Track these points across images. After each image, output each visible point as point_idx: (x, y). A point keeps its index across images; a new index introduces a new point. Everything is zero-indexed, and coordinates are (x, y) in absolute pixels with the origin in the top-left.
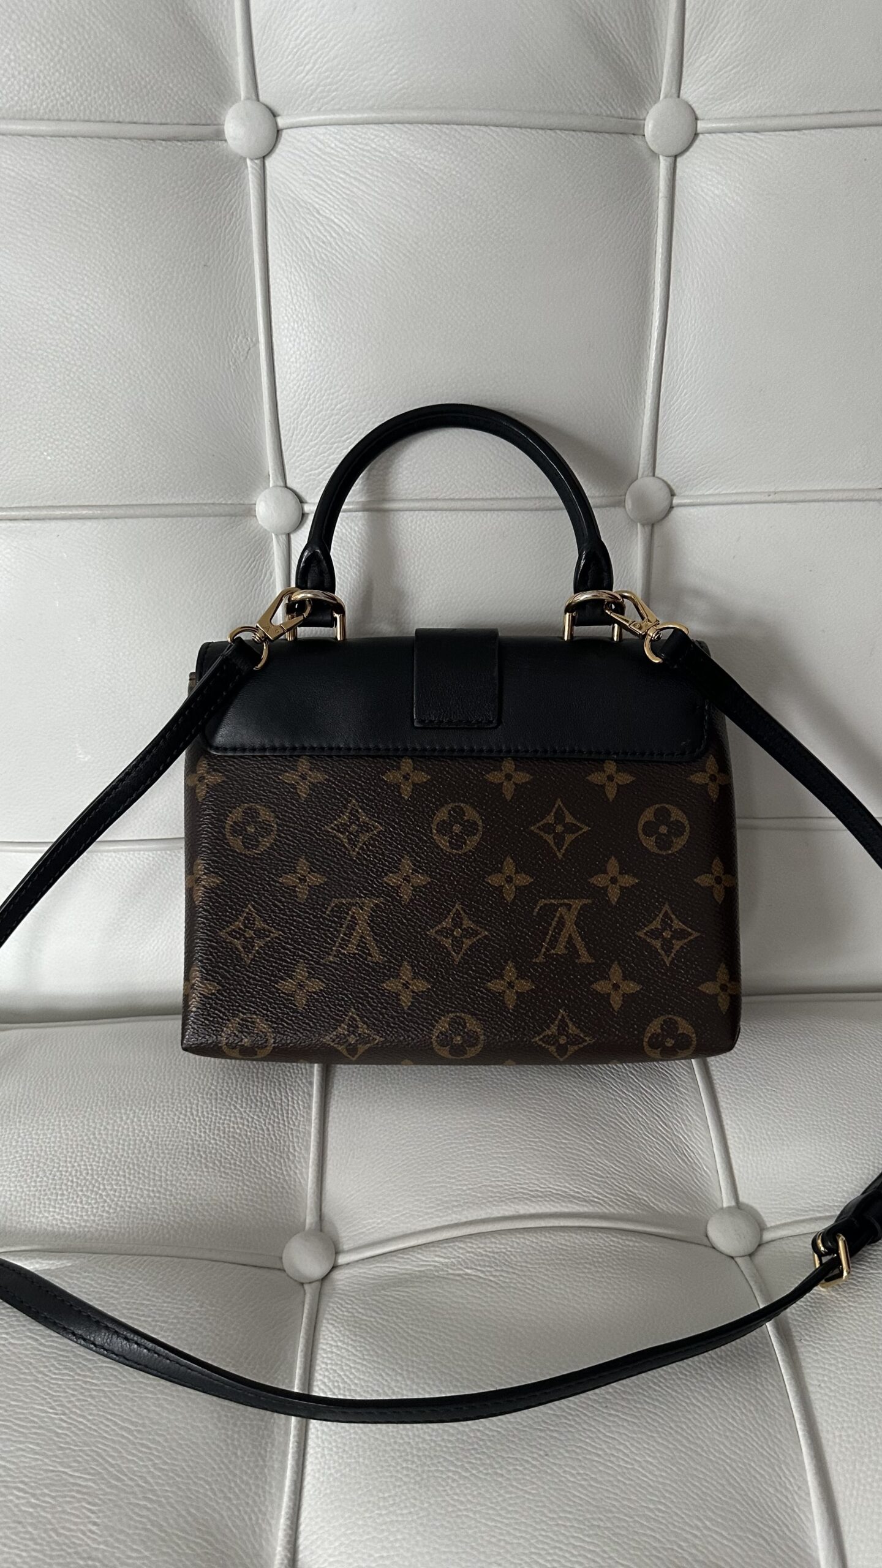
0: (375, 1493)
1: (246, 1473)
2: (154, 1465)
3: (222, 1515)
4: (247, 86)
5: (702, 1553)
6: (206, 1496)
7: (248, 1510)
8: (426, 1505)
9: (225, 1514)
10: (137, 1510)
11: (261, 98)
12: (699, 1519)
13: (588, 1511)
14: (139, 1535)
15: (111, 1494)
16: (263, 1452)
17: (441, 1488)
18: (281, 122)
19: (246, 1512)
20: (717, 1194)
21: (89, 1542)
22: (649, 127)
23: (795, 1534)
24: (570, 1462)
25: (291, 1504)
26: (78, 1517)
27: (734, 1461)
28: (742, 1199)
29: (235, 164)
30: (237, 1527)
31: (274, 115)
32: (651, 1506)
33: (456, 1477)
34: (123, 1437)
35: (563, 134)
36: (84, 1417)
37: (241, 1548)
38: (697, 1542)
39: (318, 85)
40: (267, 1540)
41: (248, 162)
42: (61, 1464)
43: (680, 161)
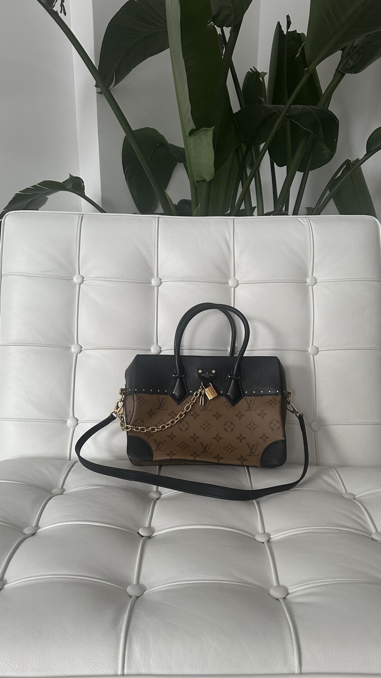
1: (141, 513)
3: (135, 517)
4: (156, 275)
6: (133, 514)
11: (159, 277)
15: (113, 511)
21: (109, 515)
22: (230, 283)
27: (243, 515)
29: (152, 287)
31: (161, 280)
35: (213, 283)
39: (169, 275)
41: (155, 287)
43: (236, 288)
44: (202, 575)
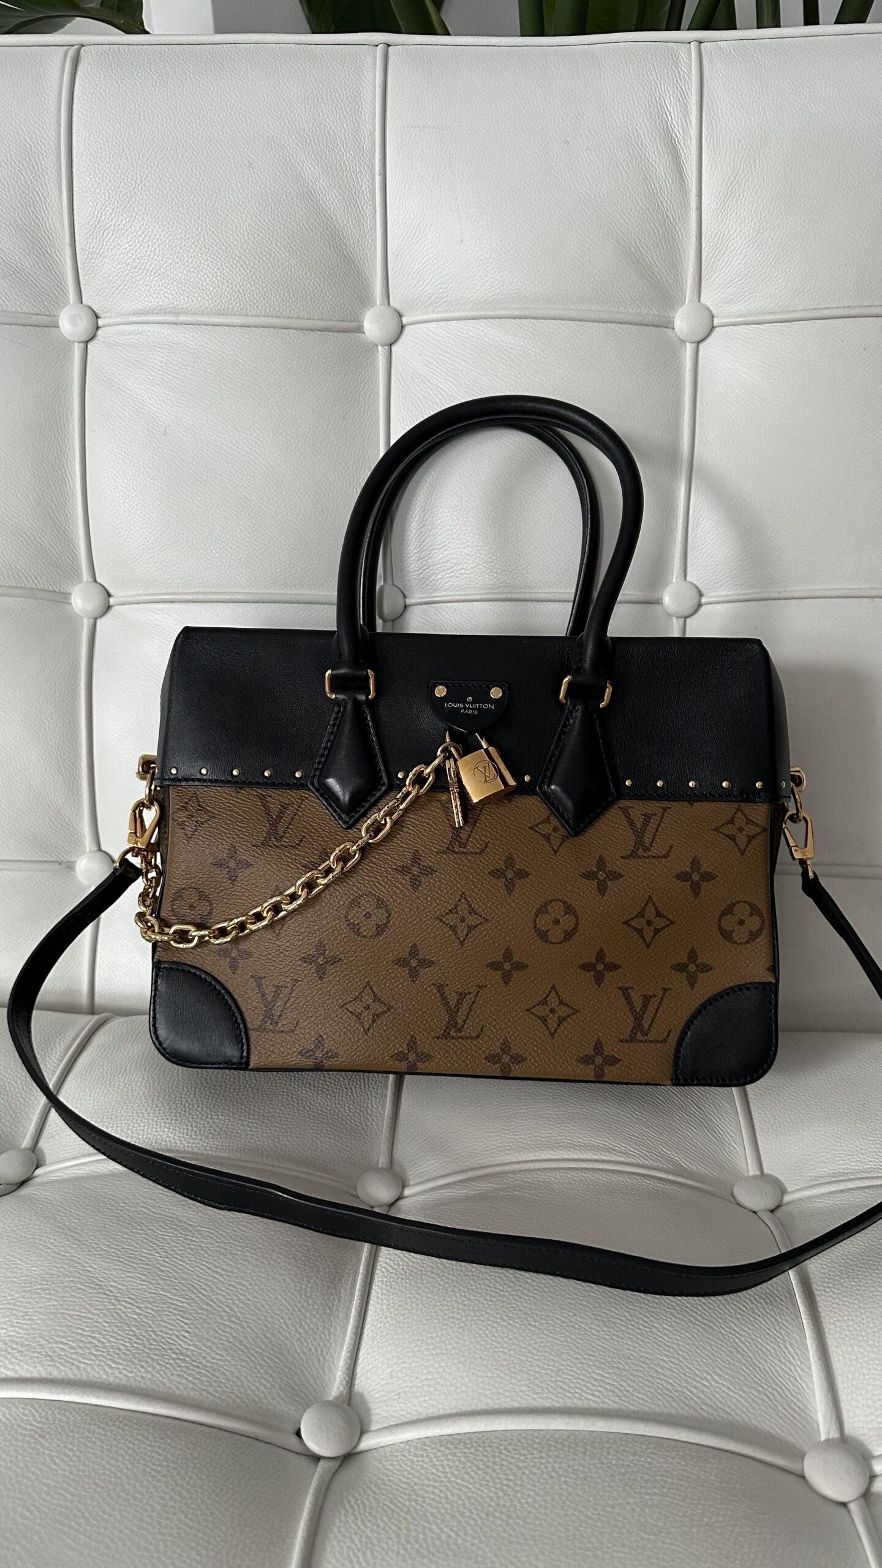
0: (424, 1333)
1: (315, 1317)
2: (239, 1299)
3: (292, 1343)
4: (382, 297)
5: (709, 1398)
6: (281, 1327)
7: (315, 1344)
8: (467, 1343)
9: (295, 1343)
10: (222, 1327)
11: (392, 304)
12: (708, 1373)
13: (609, 1356)
14: (222, 1344)
15: (201, 1314)
16: (330, 1304)
17: (481, 1332)
18: (405, 320)
19: (313, 1345)
20: (745, 1167)
21: (182, 1343)
22: (678, 322)
23: (797, 1399)
24: (595, 1322)
25: (352, 1342)
26: (173, 1325)
27: (745, 1337)
28: (766, 1171)
29: (369, 349)
30: (305, 1354)
31: (400, 316)
32: (665, 1359)
33: (495, 1325)
34: (214, 1277)
36: (183, 1261)
37: (307, 1370)
38: (705, 1390)
39: (433, 294)
40: (330, 1367)
41: (380, 347)
42: (163, 1290)
43: (702, 346)
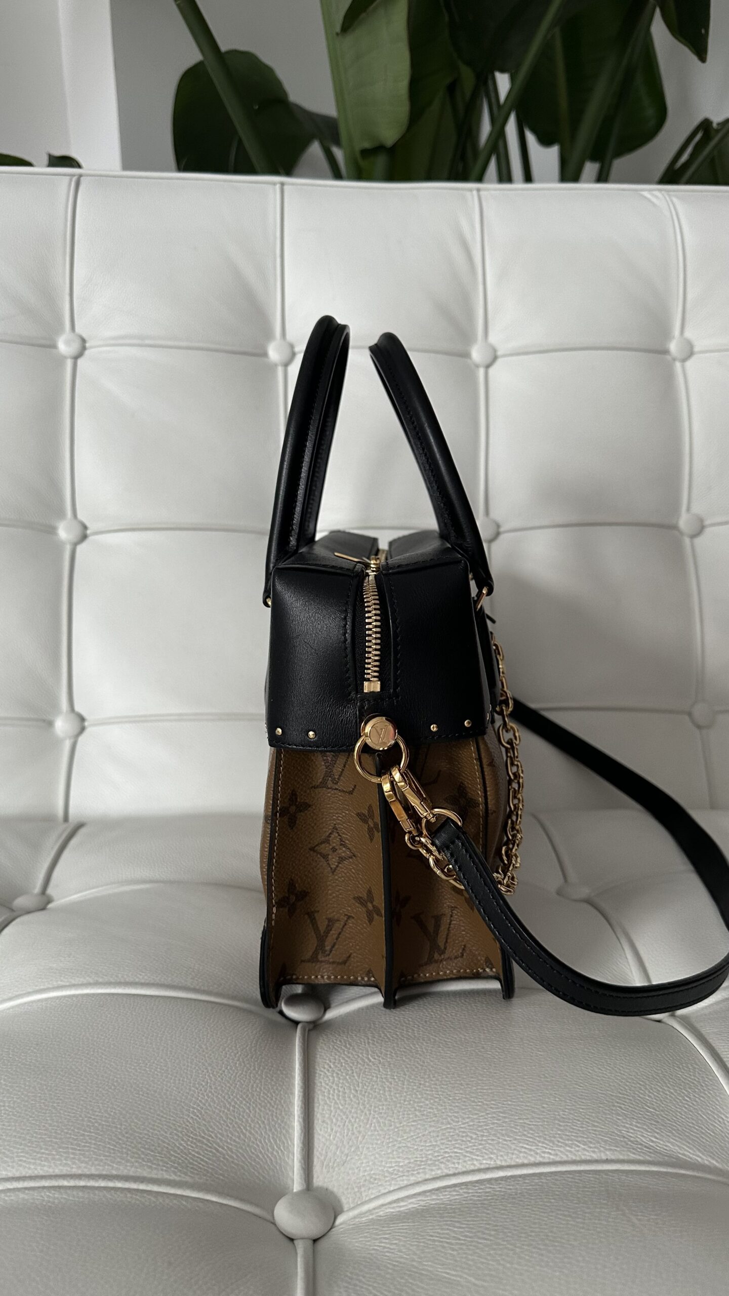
44: (525, 1146)
